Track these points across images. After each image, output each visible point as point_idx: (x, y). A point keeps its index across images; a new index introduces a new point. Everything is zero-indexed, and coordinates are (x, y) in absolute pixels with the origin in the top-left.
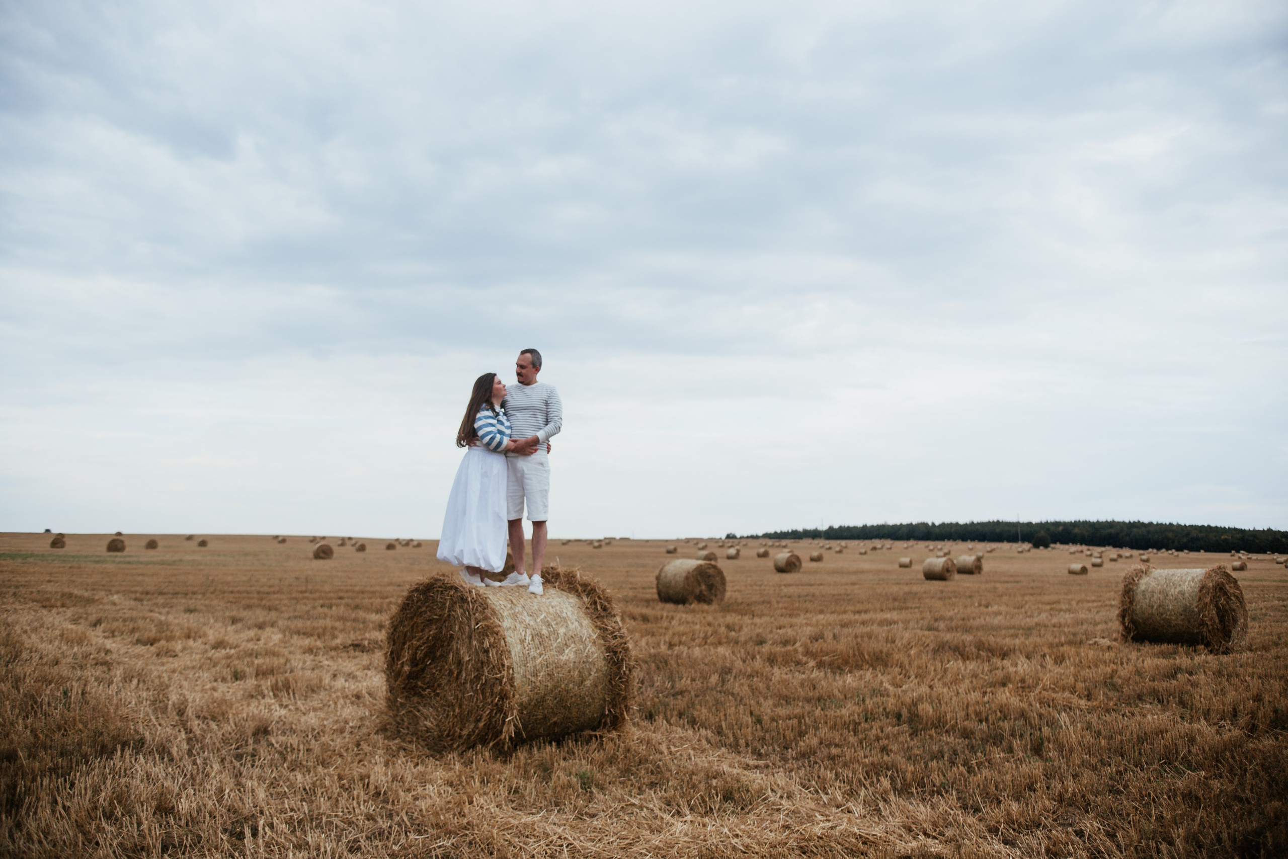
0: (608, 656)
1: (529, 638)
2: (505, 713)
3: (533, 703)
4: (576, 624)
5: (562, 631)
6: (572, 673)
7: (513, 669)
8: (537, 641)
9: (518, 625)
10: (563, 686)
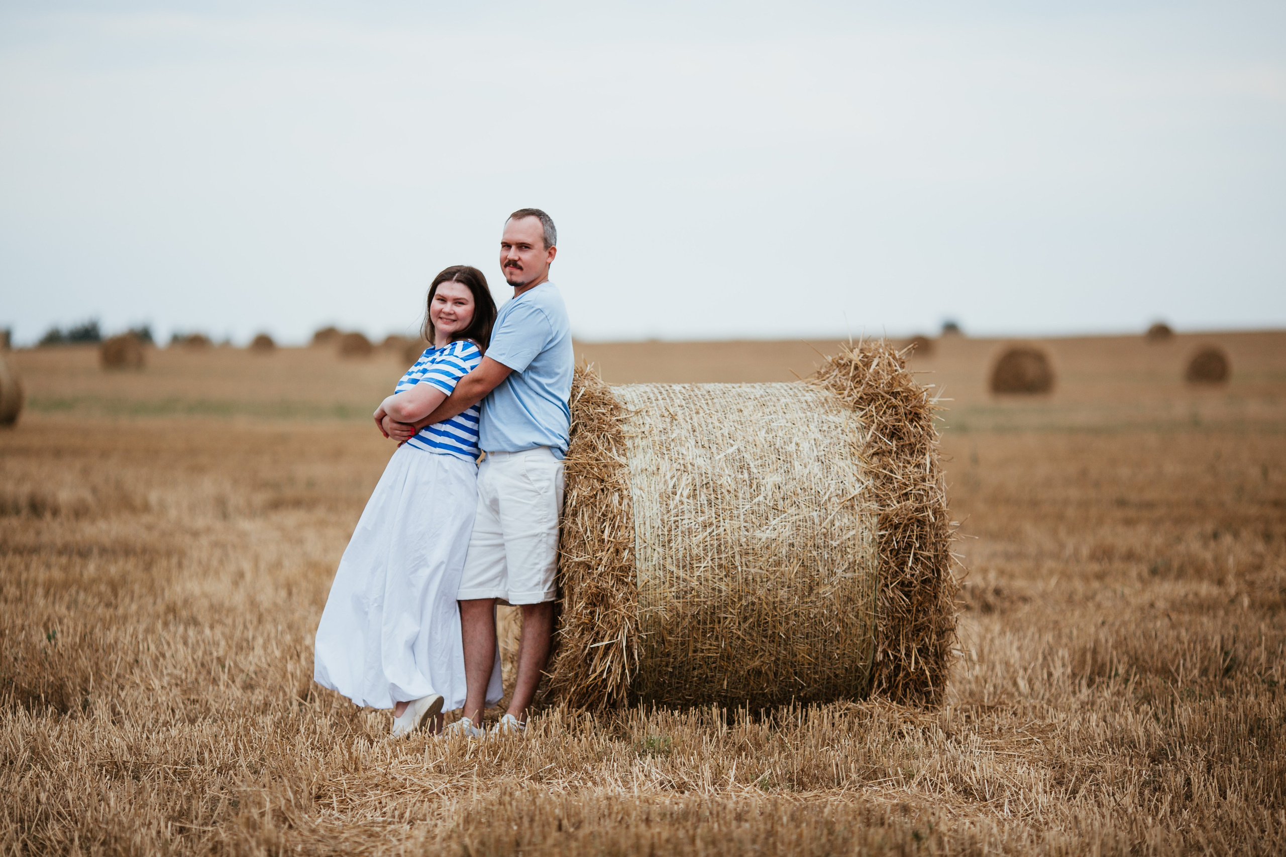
0: (882, 536)
1: (684, 490)
2: (598, 633)
3: (686, 623)
4: (816, 468)
5: (771, 480)
6: (783, 568)
7: (632, 551)
8: (703, 499)
9: (665, 465)
10: (761, 592)
